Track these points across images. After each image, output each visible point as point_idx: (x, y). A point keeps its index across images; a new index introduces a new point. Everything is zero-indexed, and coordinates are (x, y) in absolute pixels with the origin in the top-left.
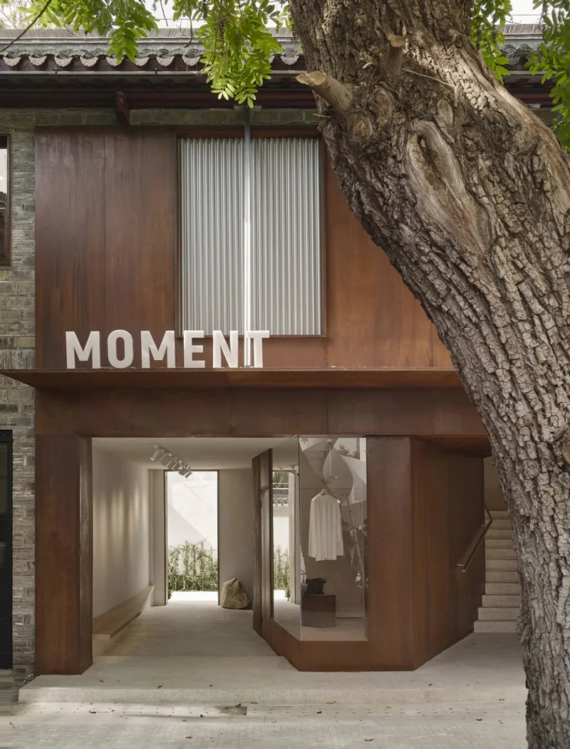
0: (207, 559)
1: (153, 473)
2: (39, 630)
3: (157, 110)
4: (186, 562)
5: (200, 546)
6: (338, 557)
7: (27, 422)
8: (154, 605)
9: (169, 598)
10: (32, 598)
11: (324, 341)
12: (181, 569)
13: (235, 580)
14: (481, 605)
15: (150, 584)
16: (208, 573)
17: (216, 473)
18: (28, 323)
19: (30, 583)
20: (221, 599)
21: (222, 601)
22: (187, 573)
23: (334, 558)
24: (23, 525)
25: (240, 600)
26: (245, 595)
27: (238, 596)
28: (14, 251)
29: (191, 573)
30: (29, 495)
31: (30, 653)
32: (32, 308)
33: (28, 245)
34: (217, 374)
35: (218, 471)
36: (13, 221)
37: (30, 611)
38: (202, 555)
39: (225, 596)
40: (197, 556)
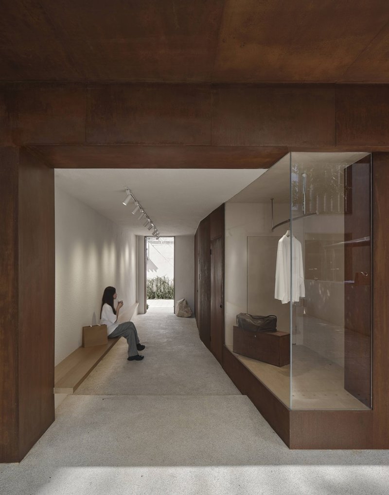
0: (166, 284)
1: (138, 238)
4: (157, 286)
5: (163, 278)
6: (301, 299)
8: (139, 313)
9: (147, 309)
12: (155, 289)
13: (184, 300)
15: (137, 302)
16: (167, 291)
17: (173, 238)
20: (176, 311)
21: (177, 312)
22: (157, 291)
23: (297, 300)
25: (187, 312)
26: (189, 308)
27: (186, 310)
29: (159, 291)
35: (174, 237)
38: (164, 282)
39: (178, 309)
40: (162, 283)
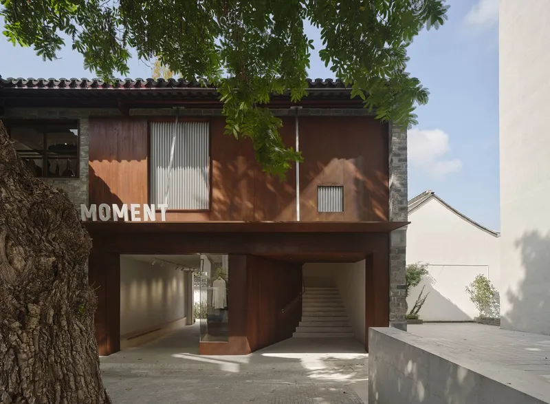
1: (187, 272)
3: (141, 109)
8: (187, 324)
9: (195, 322)
14: (298, 326)
15: (185, 316)
28: (81, 171)
33: (86, 169)
34: (147, 224)
36: (81, 159)
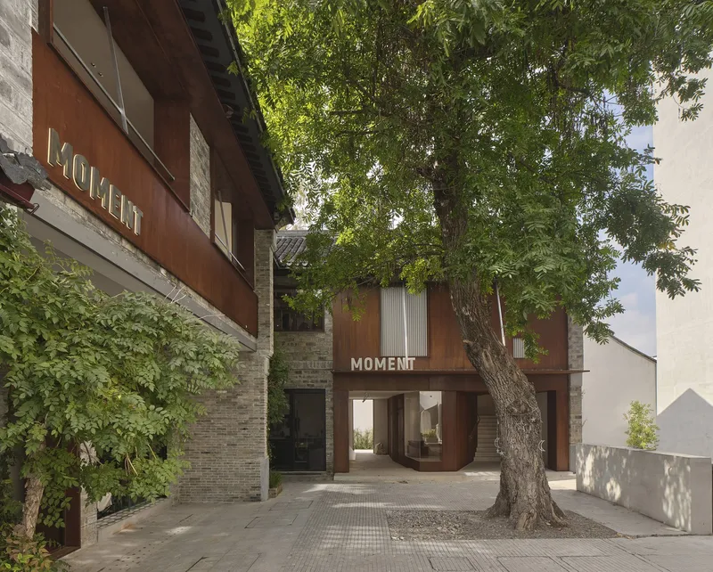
2: (335, 459)
7: (330, 386)
10: (332, 447)
11: (428, 358)
13: (381, 443)
14: (476, 451)
17: (373, 400)
18: (331, 352)
19: (332, 442)
21: (375, 452)
24: (329, 421)
25: (383, 451)
26: (385, 449)
27: (382, 449)
28: (326, 327)
30: (331, 411)
31: (332, 466)
32: (332, 346)
33: (330, 324)
34: (399, 372)
37: (332, 451)
39: (377, 450)
